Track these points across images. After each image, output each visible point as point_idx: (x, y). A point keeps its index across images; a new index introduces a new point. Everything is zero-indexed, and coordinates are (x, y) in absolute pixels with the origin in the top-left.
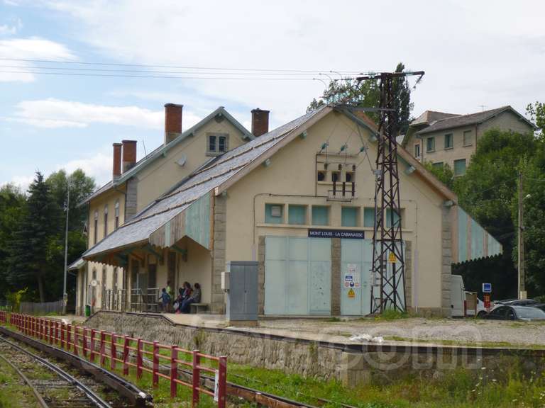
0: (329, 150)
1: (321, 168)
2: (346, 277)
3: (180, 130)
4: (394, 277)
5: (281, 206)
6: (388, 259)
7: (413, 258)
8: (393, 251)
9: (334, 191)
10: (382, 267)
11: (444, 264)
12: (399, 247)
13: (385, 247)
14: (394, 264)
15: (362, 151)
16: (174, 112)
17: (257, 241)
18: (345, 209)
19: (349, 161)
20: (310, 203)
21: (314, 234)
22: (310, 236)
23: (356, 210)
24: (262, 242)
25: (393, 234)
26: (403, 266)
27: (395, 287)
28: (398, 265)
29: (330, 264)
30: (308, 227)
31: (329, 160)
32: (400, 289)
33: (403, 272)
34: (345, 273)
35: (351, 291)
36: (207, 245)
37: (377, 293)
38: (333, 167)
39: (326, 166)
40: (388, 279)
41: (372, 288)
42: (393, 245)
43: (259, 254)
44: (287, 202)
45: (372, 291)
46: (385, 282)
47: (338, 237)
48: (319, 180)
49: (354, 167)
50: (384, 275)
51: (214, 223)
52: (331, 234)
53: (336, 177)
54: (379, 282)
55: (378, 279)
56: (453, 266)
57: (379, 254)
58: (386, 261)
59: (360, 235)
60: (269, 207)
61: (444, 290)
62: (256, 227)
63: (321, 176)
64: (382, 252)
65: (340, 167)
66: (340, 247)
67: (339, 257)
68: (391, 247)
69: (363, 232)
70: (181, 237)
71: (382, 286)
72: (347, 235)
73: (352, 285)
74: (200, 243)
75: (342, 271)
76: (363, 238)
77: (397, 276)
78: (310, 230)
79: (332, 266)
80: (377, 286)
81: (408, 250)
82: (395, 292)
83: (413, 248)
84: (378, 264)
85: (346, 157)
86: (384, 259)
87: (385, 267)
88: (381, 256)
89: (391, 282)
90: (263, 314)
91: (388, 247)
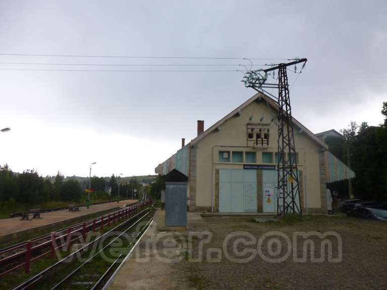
0: (253, 121)
1: (250, 131)
2: (266, 191)
3: (203, 130)
4: (292, 192)
5: (229, 152)
6: (288, 180)
7: (304, 180)
8: (291, 175)
9: (257, 143)
10: (284, 185)
11: (321, 183)
12: (295, 173)
13: (285, 173)
14: (292, 184)
15: (272, 121)
16: (201, 124)
17: (214, 171)
18: (264, 153)
19: (265, 127)
20: (244, 150)
21: (246, 167)
22: (244, 168)
23: (270, 154)
24: (217, 172)
25: (290, 163)
26: (298, 185)
27: (293, 198)
28: (295, 184)
29: (256, 184)
30: (243, 163)
31: (253, 127)
32: (297, 200)
33: (298, 188)
34: (265, 189)
35: (269, 199)
36: (186, 174)
37: (281, 203)
38: (256, 131)
39: (252, 130)
40: (288, 193)
41: (278, 199)
42: (291, 171)
43: (216, 179)
44: (231, 150)
45: (278, 201)
46: (286, 195)
47: (260, 169)
48: (249, 138)
49: (268, 130)
50: (286, 190)
51: (190, 162)
52: (256, 167)
53: (258, 136)
54: (282, 195)
55: (281, 193)
56: (327, 184)
57: (282, 177)
58: (287, 181)
59: (273, 168)
60: (221, 153)
61: (322, 198)
62: (213, 164)
63: (250, 136)
64: (284, 176)
65: (260, 130)
66: (262, 174)
67: (262, 179)
68: (290, 173)
69: (274, 166)
70: (172, 170)
71: (284, 199)
72: (266, 167)
73: (269, 196)
74: (183, 173)
75: (263, 188)
77: (295, 191)
78: (244, 165)
79: (258, 184)
80: (281, 198)
81: (301, 175)
82: (293, 202)
83: (304, 174)
84: (281, 184)
85: (263, 125)
86: (285, 180)
87: (286, 185)
88: (283, 178)
89: (291, 195)
90: (218, 212)
91: (288, 173)
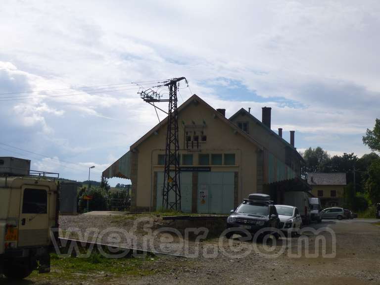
2: (201, 193)
7: (239, 181)
9: (193, 146)
11: (258, 185)
17: (153, 174)
18: (200, 156)
20: (181, 153)
21: (182, 169)
23: (207, 156)
24: (156, 175)
29: (191, 185)
34: (200, 190)
35: (203, 200)
36: (129, 177)
43: (154, 181)
47: (196, 171)
48: (186, 141)
51: (132, 165)
52: (192, 169)
56: (264, 185)
59: (209, 169)
60: (160, 156)
62: (152, 167)
63: (189, 139)
65: (195, 133)
66: (197, 176)
67: (197, 181)
69: (210, 168)
70: (117, 173)
72: (201, 169)
73: (204, 197)
75: (198, 189)
76: (210, 171)
79: (193, 186)
81: (236, 176)
83: (239, 175)
